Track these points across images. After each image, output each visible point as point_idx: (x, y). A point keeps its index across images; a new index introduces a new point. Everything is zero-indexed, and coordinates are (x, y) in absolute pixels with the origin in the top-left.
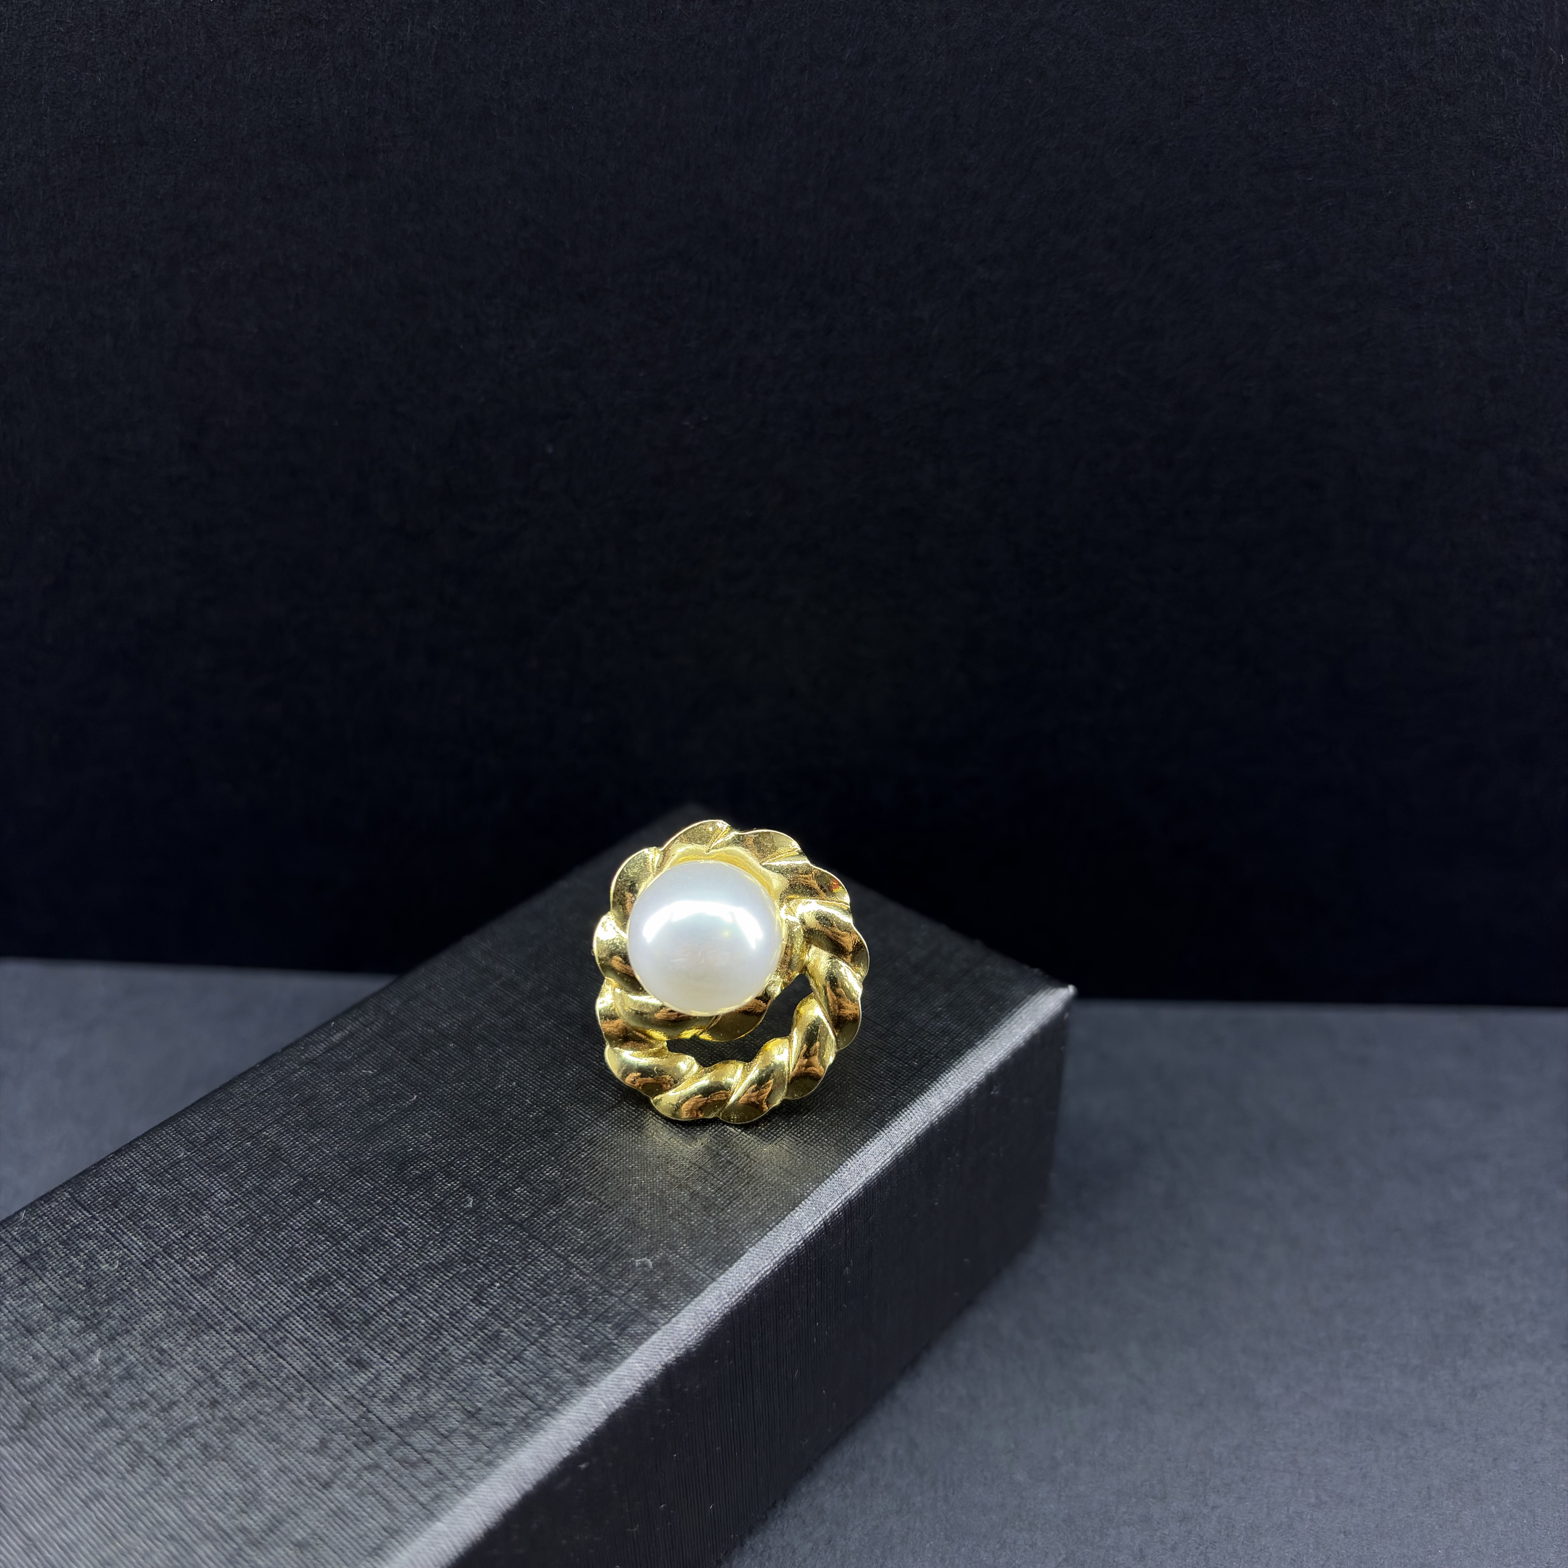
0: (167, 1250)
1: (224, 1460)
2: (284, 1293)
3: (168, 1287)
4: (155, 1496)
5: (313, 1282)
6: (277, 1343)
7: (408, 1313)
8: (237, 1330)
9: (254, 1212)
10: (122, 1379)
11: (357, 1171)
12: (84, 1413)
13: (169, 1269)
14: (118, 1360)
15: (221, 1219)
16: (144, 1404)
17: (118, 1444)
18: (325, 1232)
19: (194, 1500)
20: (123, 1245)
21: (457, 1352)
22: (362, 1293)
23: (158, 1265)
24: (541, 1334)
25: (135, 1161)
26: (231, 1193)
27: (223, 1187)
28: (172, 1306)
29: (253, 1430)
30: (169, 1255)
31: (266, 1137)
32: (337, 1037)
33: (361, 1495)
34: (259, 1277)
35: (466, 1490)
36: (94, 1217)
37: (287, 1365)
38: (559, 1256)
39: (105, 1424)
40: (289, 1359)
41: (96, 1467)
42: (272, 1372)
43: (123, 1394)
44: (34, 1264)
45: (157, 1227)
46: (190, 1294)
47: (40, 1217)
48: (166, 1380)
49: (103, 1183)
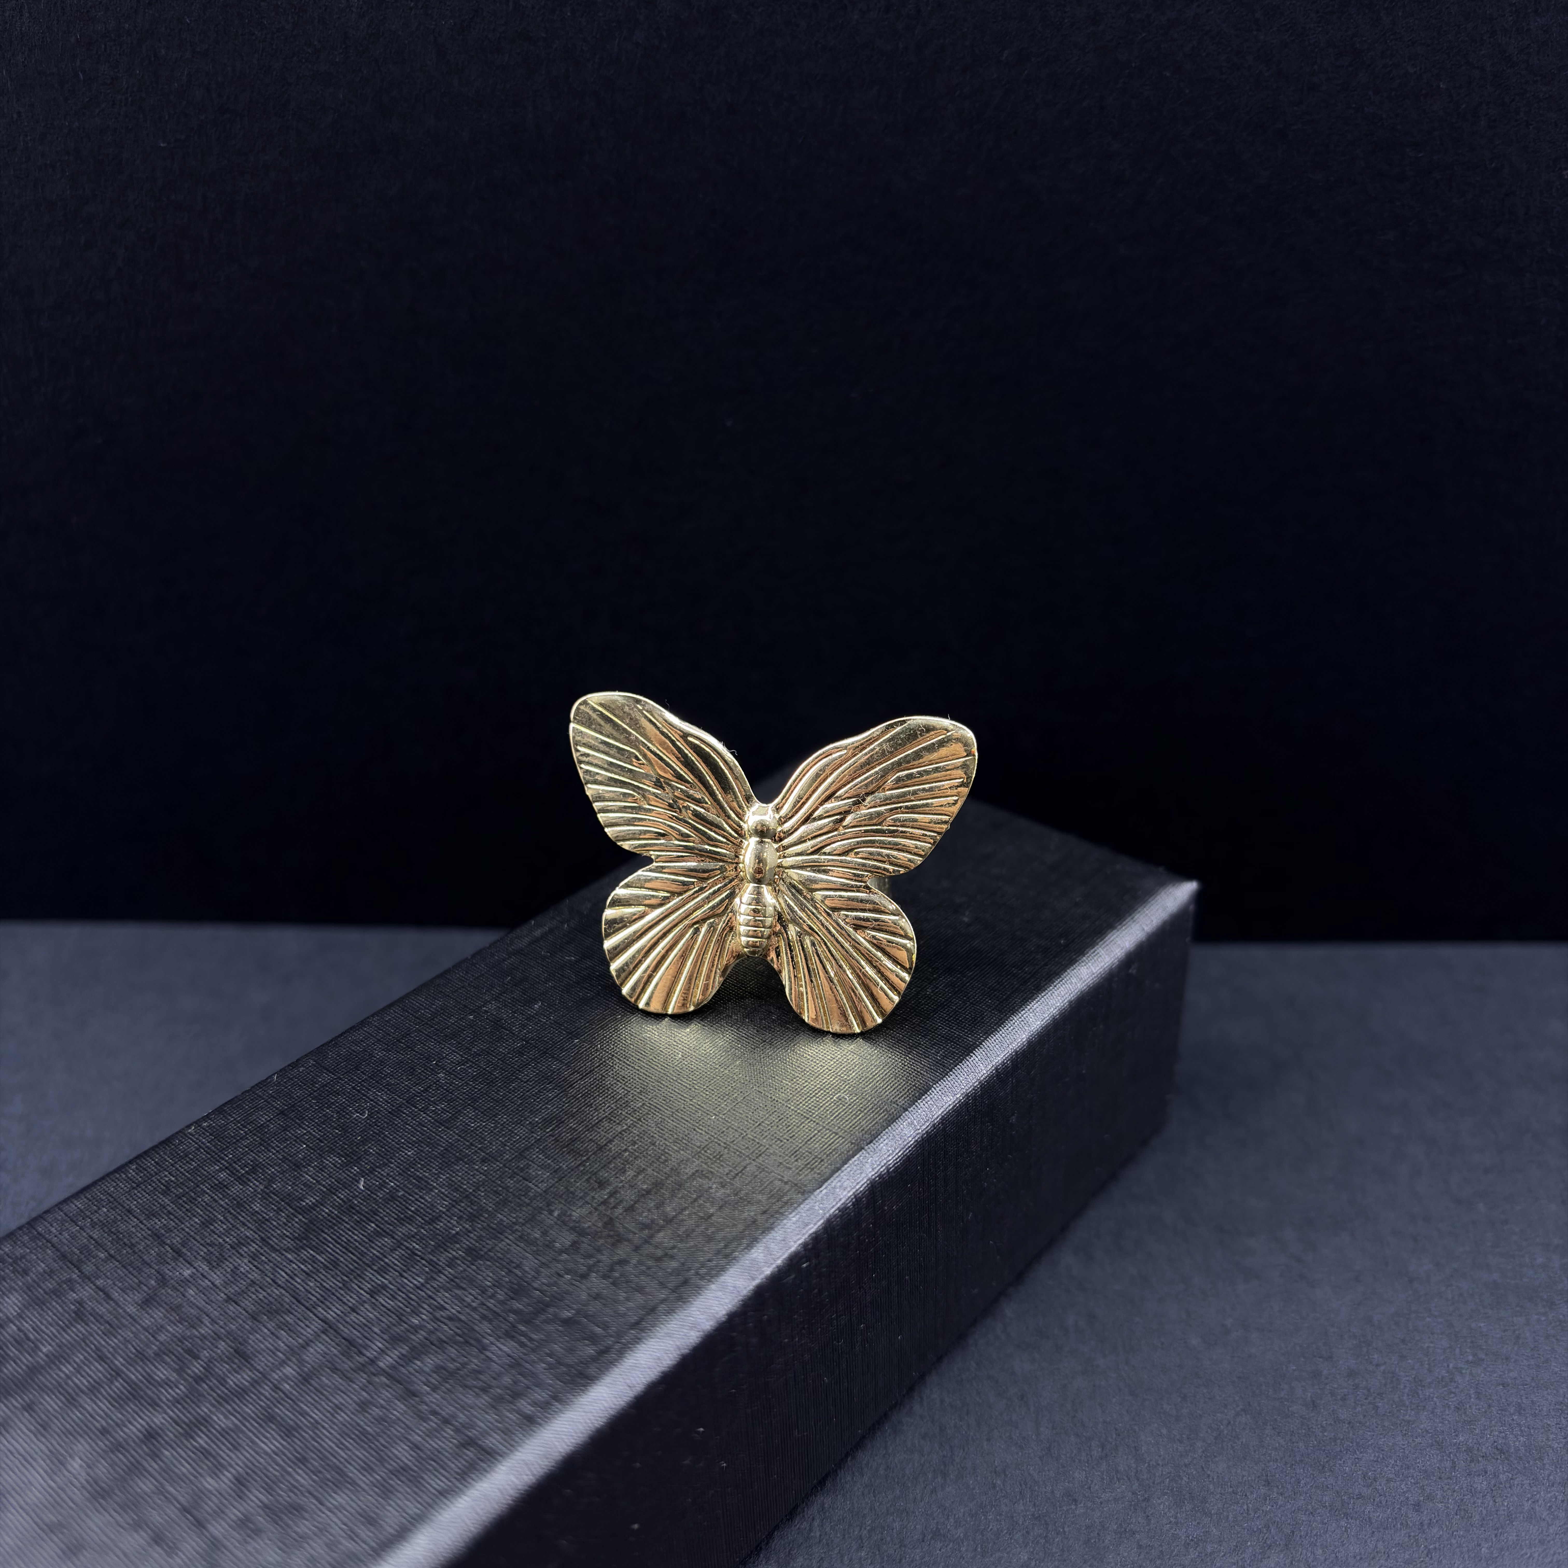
0: (410, 1102)
1: (488, 1261)
3: (416, 1130)
4: (431, 1288)
6: (522, 1170)
8: (484, 1161)
10: (386, 1200)
12: (358, 1228)
13: (414, 1115)
14: (381, 1187)
15: (455, 1076)
16: (410, 1220)
17: (390, 1249)
19: (466, 1291)
20: (369, 1098)
23: (404, 1113)
25: (370, 1034)
26: (460, 1055)
28: (422, 1145)
29: (510, 1237)
30: (412, 1105)
31: (483, 1011)
36: (339, 1078)
37: (533, 1187)
39: (376, 1234)
41: (374, 1267)
42: (521, 1192)
43: (390, 1213)
44: (292, 1115)
45: (398, 1084)
46: (436, 1134)
47: (292, 1079)
48: (426, 1201)
49: (343, 1052)
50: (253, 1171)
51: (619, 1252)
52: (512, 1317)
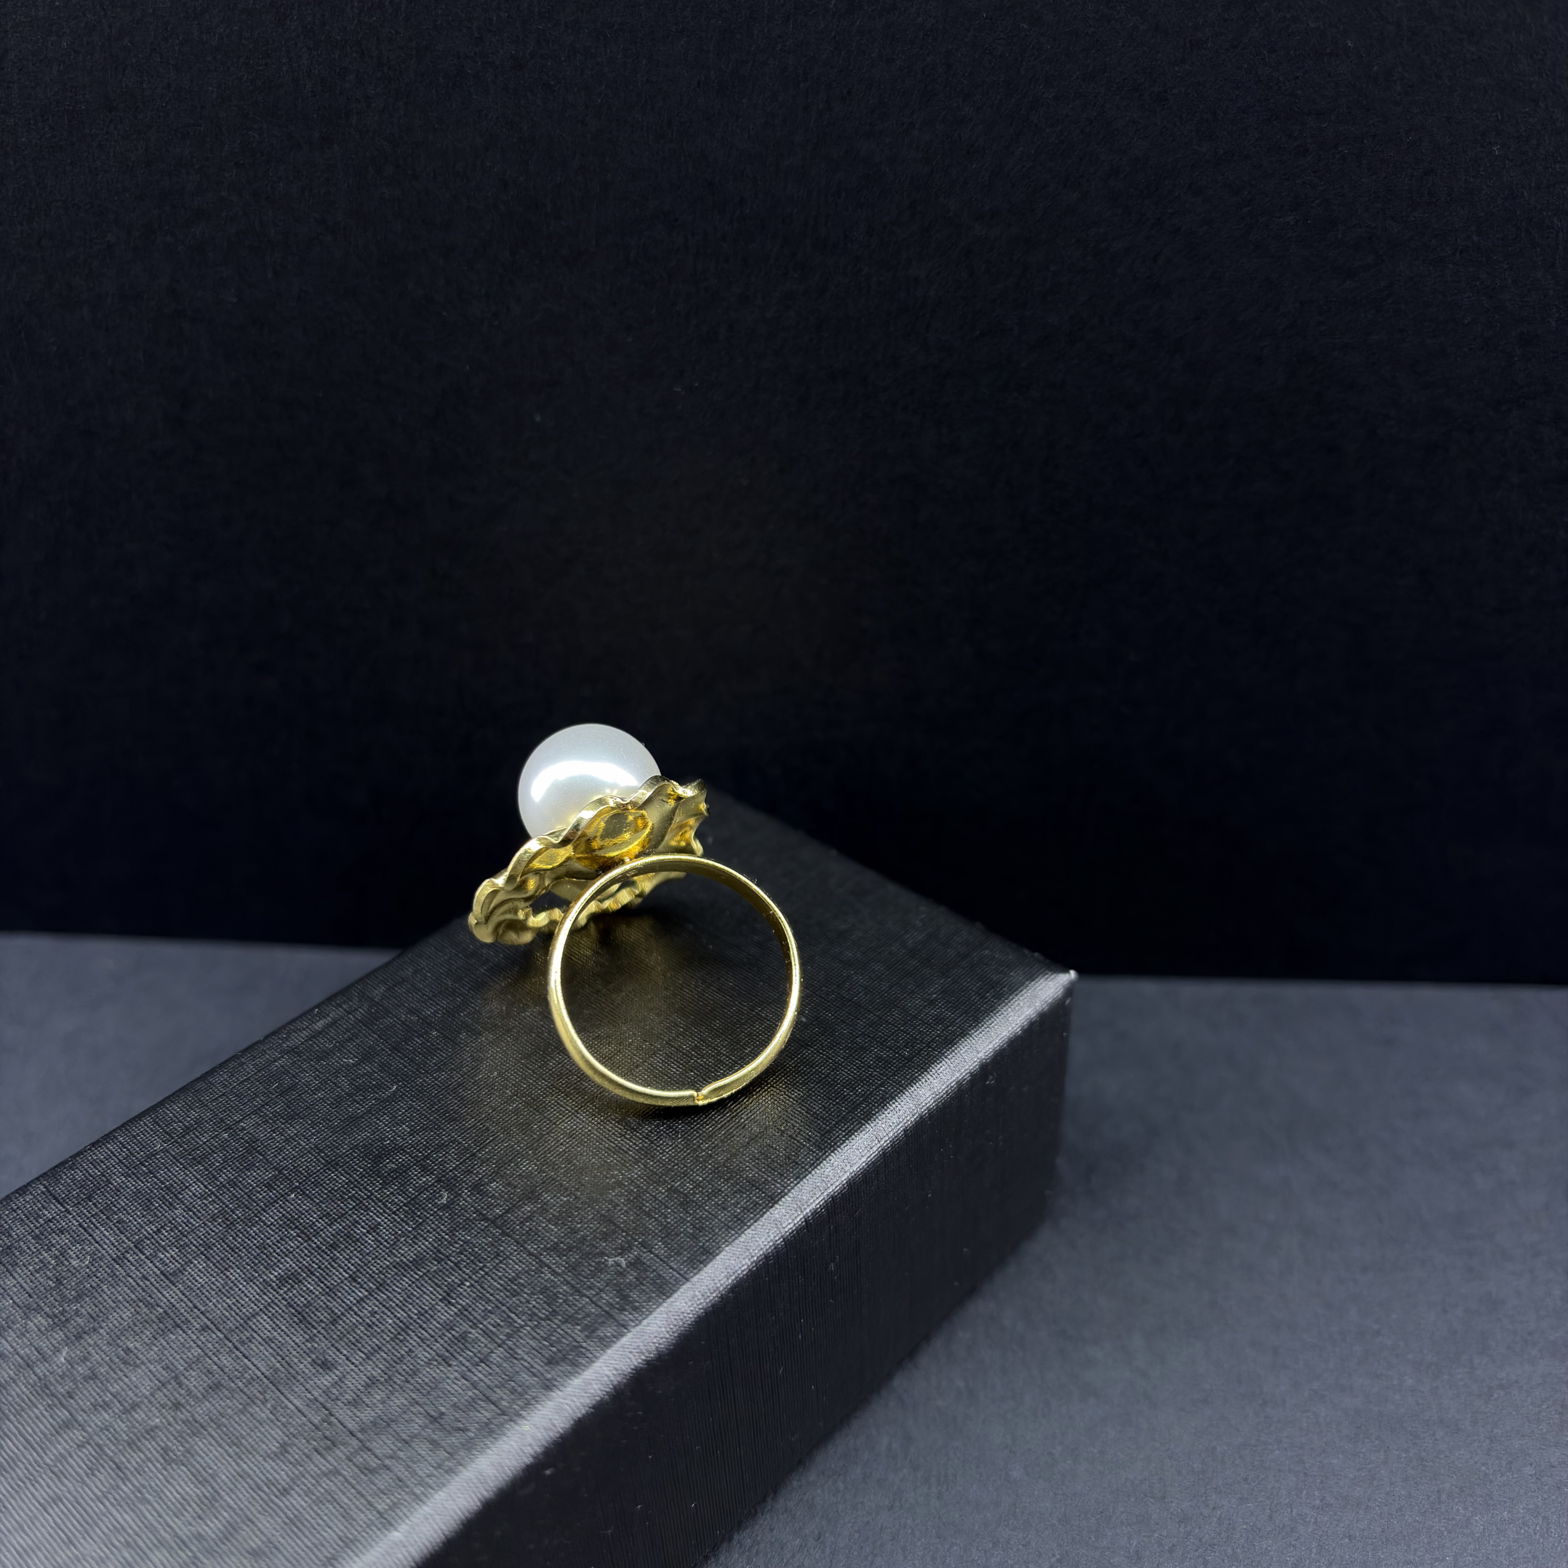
0: (139, 1246)
1: (183, 1465)
2: (252, 1291)
3: (137, 1284)
4: (113, 1500)
5: (282, 1280)
6: (243, 1343)
7: (376, 1312)
8: (204, 1329)
9: (227, 1206)
10: (86, 1379)
11: (332, 1164)
12: (47, 1414)
13: (140, 1264)
14: (85, 1359)
15: (194, 1213)
16: (106, 1406)
17: (78, 1446)
18: (297, 1227)
19: (152, 1505)
20: (95, 1240)
21: (423, 1354)
22: (331, 1291)
23: (129, 1261)
24: (509, 1336)
25: (112, 1152)
26: (205, 1186)
27: (198, 1180)
28: (141, 1304)
29: (214, 1433)
30: (140, 1251)
31: (243, 1129)
32: (320, 1025)
33: (319, 1501)
34: (228, 1274)
35: (424, 1498)
36: (67, 1211)
37: (251, 1366)
38: (530, 1254)
39: (66, 1425)
40: (253, 1360)
41: (56, 1470)
42: (236, 1373)
43: (87, 1394)
45: (130, 1221)
46: (159, 1291)
47: (15, 1211)
48: (130, 1380)
49: (79, 1175)
51: (331, 1459)
52: (195, 1544)
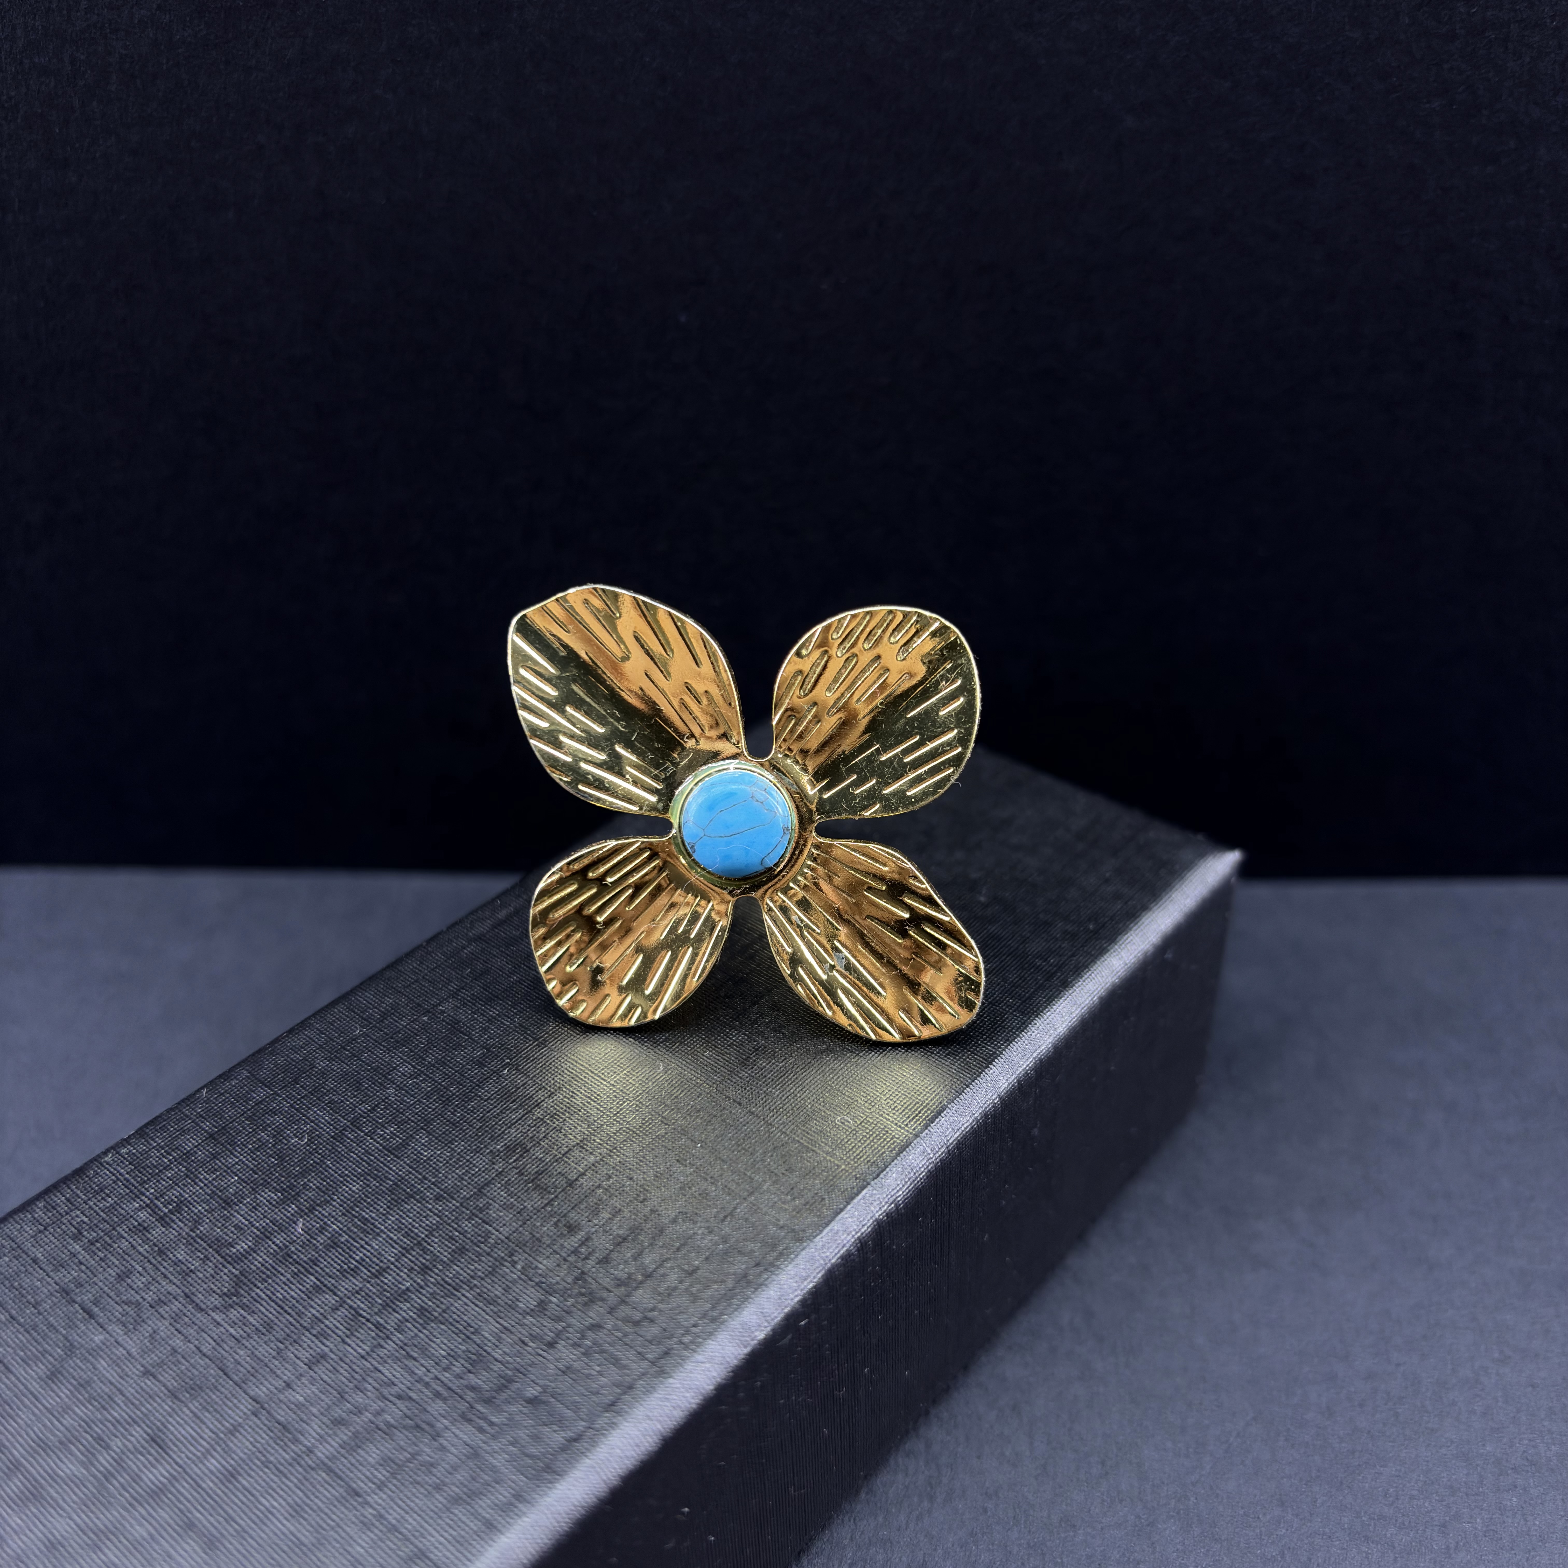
0: (355, 1123)
1: (442, 1323)
3: (361, 1159)
4: (378, 1358)
6: (481, 1210)
8: (438, 1198)
9: (440, 1084)
10: (328, 1247)
11: (538, 1042)
12: (295, 1282)
13: (360, 1142)
14: (322, 1230)
15: (406, 1092)
16: (355, 1271)
17: (333, 1309)
19: (418, 1361)
20: (309, 1119)
23: (349, 1138)
24: (750, 1193)
25: (310, 1038)
26: (413, 1066)
27: (405, 1061)
28: (369, 1177)
29: (468, 1295)
30: (358, 1128)
31: (443, 1012)
32: (500, 914)
33: (587, 1353)
34: (453, 1147)
35: (694, 1347)
36: (275, 1093)
37: (494, 1231)
39: (316, 1290)
40: (494, 1225)
41: (314, 1331)
42: (479, 1238)
43: (331, 1263)
44: (223, 1139)
45: (342, 1101)
46: (385, 1165)
47: (222, 1094)
48: (373, 1248)
49: (281, 1061)
50: (178, 1209)
51: (591, 1314)
52: (470, 1396)
